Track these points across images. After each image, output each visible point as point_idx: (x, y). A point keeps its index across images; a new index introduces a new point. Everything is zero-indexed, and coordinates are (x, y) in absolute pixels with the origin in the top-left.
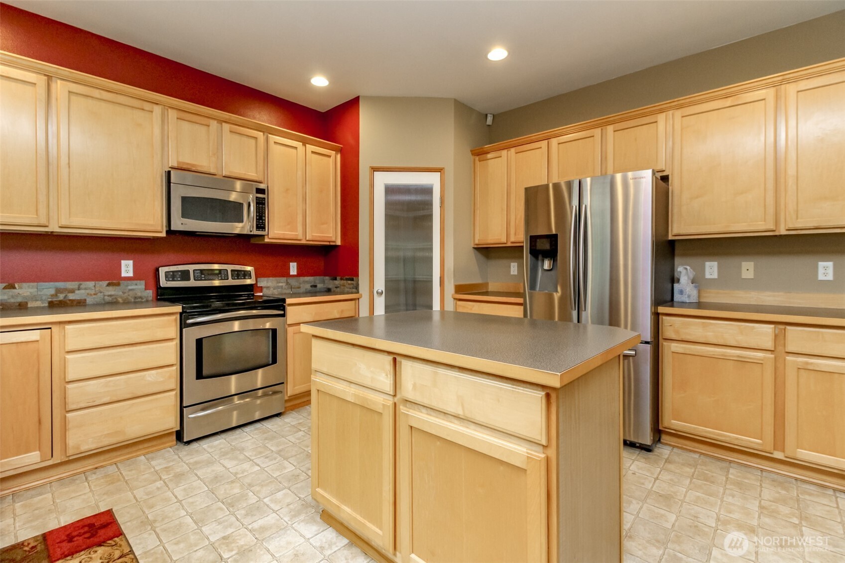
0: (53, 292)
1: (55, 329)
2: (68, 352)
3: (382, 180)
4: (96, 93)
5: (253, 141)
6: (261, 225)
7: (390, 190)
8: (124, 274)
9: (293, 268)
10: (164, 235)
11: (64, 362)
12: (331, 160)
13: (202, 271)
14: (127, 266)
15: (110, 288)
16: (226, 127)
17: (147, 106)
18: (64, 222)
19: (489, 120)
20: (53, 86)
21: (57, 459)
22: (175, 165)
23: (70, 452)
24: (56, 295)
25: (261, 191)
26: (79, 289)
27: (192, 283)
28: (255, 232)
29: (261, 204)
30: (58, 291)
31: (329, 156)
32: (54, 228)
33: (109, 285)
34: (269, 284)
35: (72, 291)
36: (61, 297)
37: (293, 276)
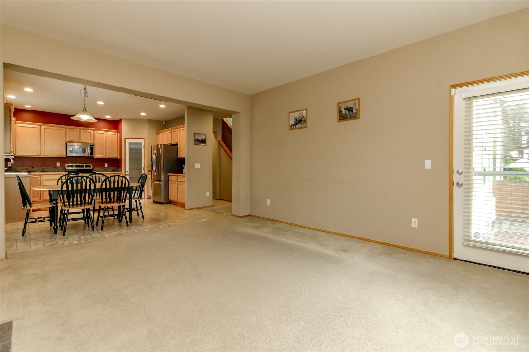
0: (41, 169)
1: (41, 176)
2: (44, 180)
3: (128, 141)
4: (50, 128)
5: (90, 133)
6: (91, 154)
7: (130, 144)
8: (57, 166)
9: (106, 165)
10: (66, 157)
11: (43, 182)
12: (116, 135)
13: (77, 165)
14: (58, 164)
15: (54, 169)
16: (82, 131)
17: (61, 129)
18: (44, 155)
19: (164, 123)
20: (41, 127)
21: (41, 200)
22: (68, 141)
23: (44, 199)
24: (42, 170)
25: (92, 146)
26: (47, 169)
27: (85, 168)
28: (90, 156)
29: (91, 149)
30: (43, 169)
31: (115, 134)
32: (41, 156)
33: (54, 168)
34: (98, 169)
35: (46, 169)
36: (43, 170)
37: (106, 167)
